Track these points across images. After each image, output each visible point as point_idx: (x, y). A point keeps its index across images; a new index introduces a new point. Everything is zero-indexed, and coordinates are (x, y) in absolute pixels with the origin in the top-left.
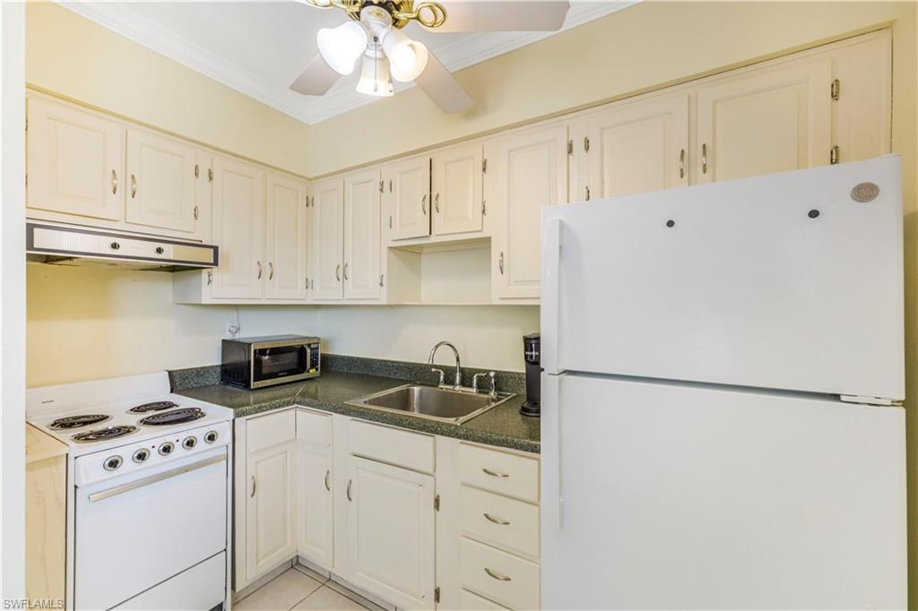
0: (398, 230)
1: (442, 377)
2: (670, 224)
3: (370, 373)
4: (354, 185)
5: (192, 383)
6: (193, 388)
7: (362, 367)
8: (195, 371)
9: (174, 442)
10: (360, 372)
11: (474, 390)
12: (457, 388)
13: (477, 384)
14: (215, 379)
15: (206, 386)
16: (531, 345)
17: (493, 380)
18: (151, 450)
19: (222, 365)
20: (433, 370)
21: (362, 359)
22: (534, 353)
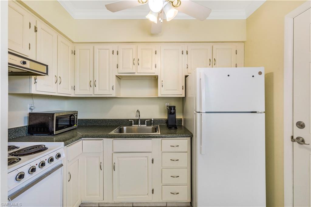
0: (121, 69)
1: (133, 123)
2: (229, 76)
3: (97, 125)
4: (98, 49)
5: (12, 136)
6: (13, 139)
7: (93, 123)
8: (14, 130)
9: (45, 160)
10: (92, 125)
11: (146, 125)
12: (140, 125)
13: (147, 123)
14: (24, 133)
15: (20, 137)
16: (172, 108)
17: (152, 122)
18: (36, 166)
19: (29, 126)
20: (130, 120)
21: (93, 119)
22: (173, 111)
